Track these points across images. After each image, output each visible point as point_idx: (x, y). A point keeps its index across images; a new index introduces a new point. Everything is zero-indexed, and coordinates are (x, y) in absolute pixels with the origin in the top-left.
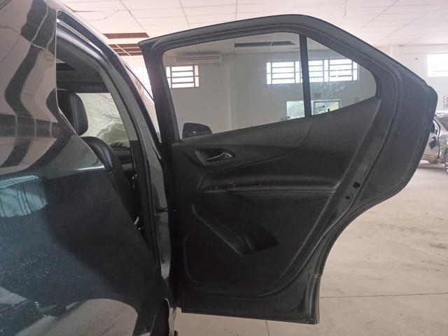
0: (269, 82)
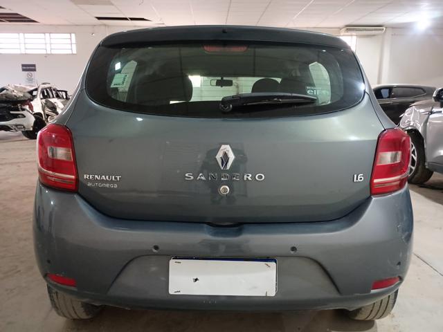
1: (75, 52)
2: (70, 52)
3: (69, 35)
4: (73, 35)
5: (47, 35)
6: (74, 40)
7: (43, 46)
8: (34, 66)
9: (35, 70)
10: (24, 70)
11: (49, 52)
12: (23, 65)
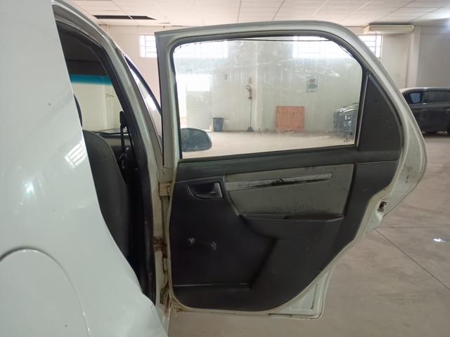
0: (143, 55)
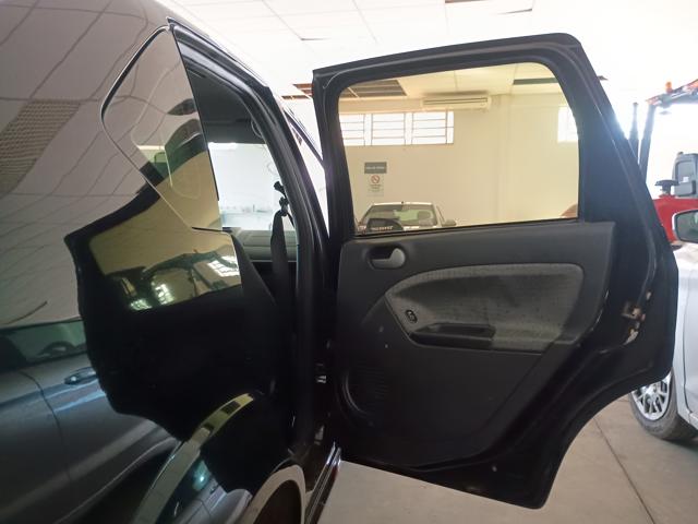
1: (450, 141)
2: (443, 141)
3: (444, 114)
4: (451, 114)
5: (409, 115)
6: (450, 123)
7: (401, 133)
8: (384, 164)
9: (384, 171)
10: (366, 172)
11: (408, 143)
12: (367, 164)
